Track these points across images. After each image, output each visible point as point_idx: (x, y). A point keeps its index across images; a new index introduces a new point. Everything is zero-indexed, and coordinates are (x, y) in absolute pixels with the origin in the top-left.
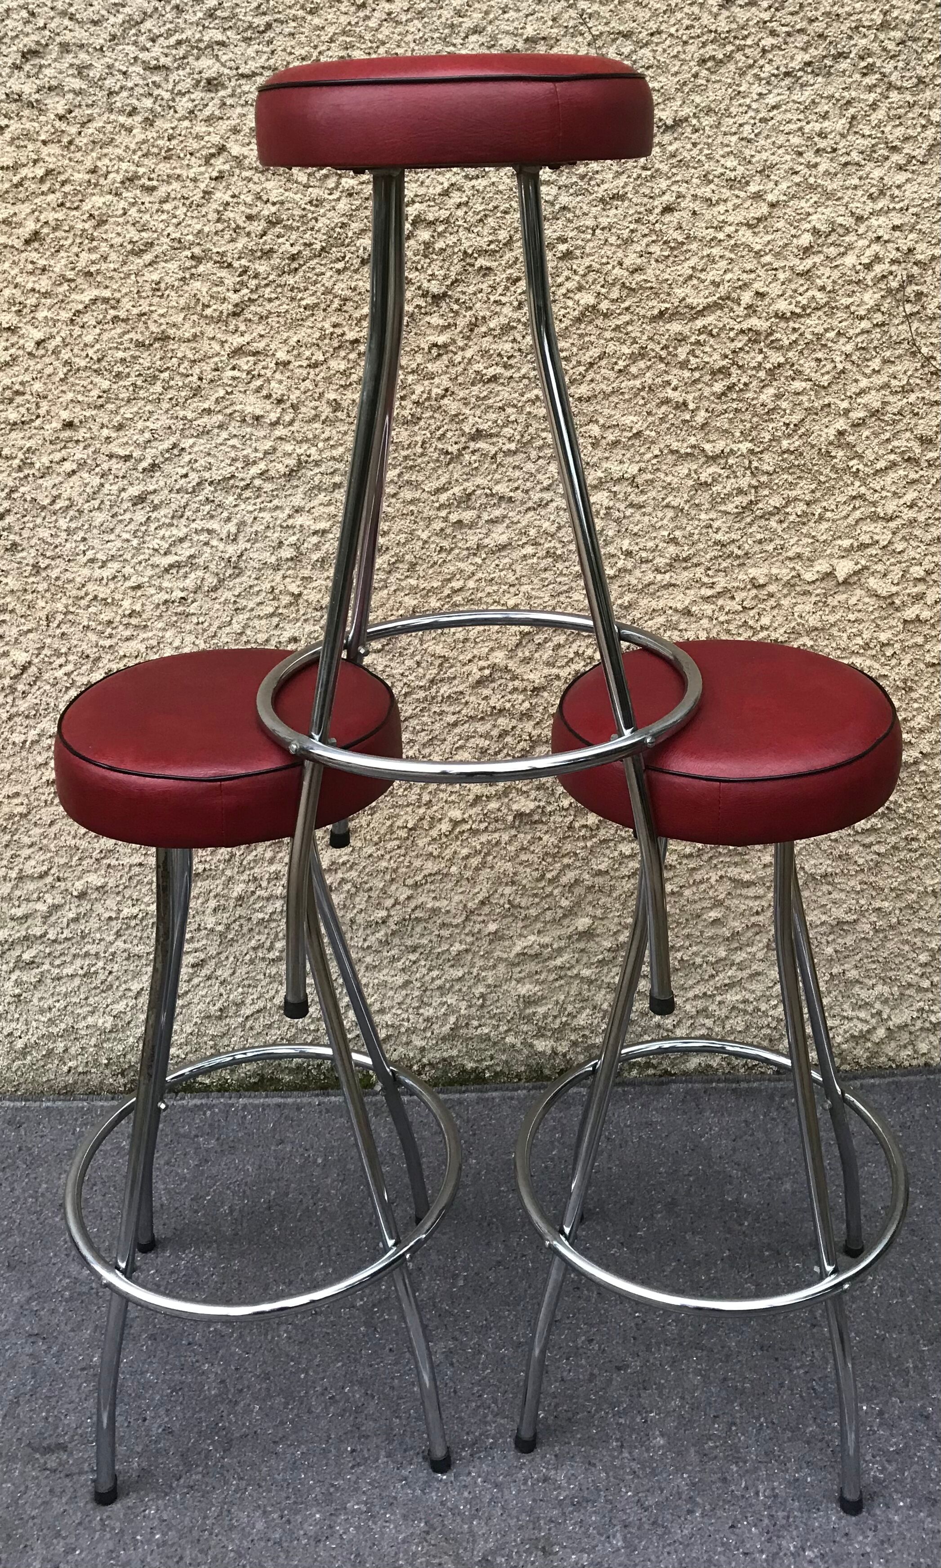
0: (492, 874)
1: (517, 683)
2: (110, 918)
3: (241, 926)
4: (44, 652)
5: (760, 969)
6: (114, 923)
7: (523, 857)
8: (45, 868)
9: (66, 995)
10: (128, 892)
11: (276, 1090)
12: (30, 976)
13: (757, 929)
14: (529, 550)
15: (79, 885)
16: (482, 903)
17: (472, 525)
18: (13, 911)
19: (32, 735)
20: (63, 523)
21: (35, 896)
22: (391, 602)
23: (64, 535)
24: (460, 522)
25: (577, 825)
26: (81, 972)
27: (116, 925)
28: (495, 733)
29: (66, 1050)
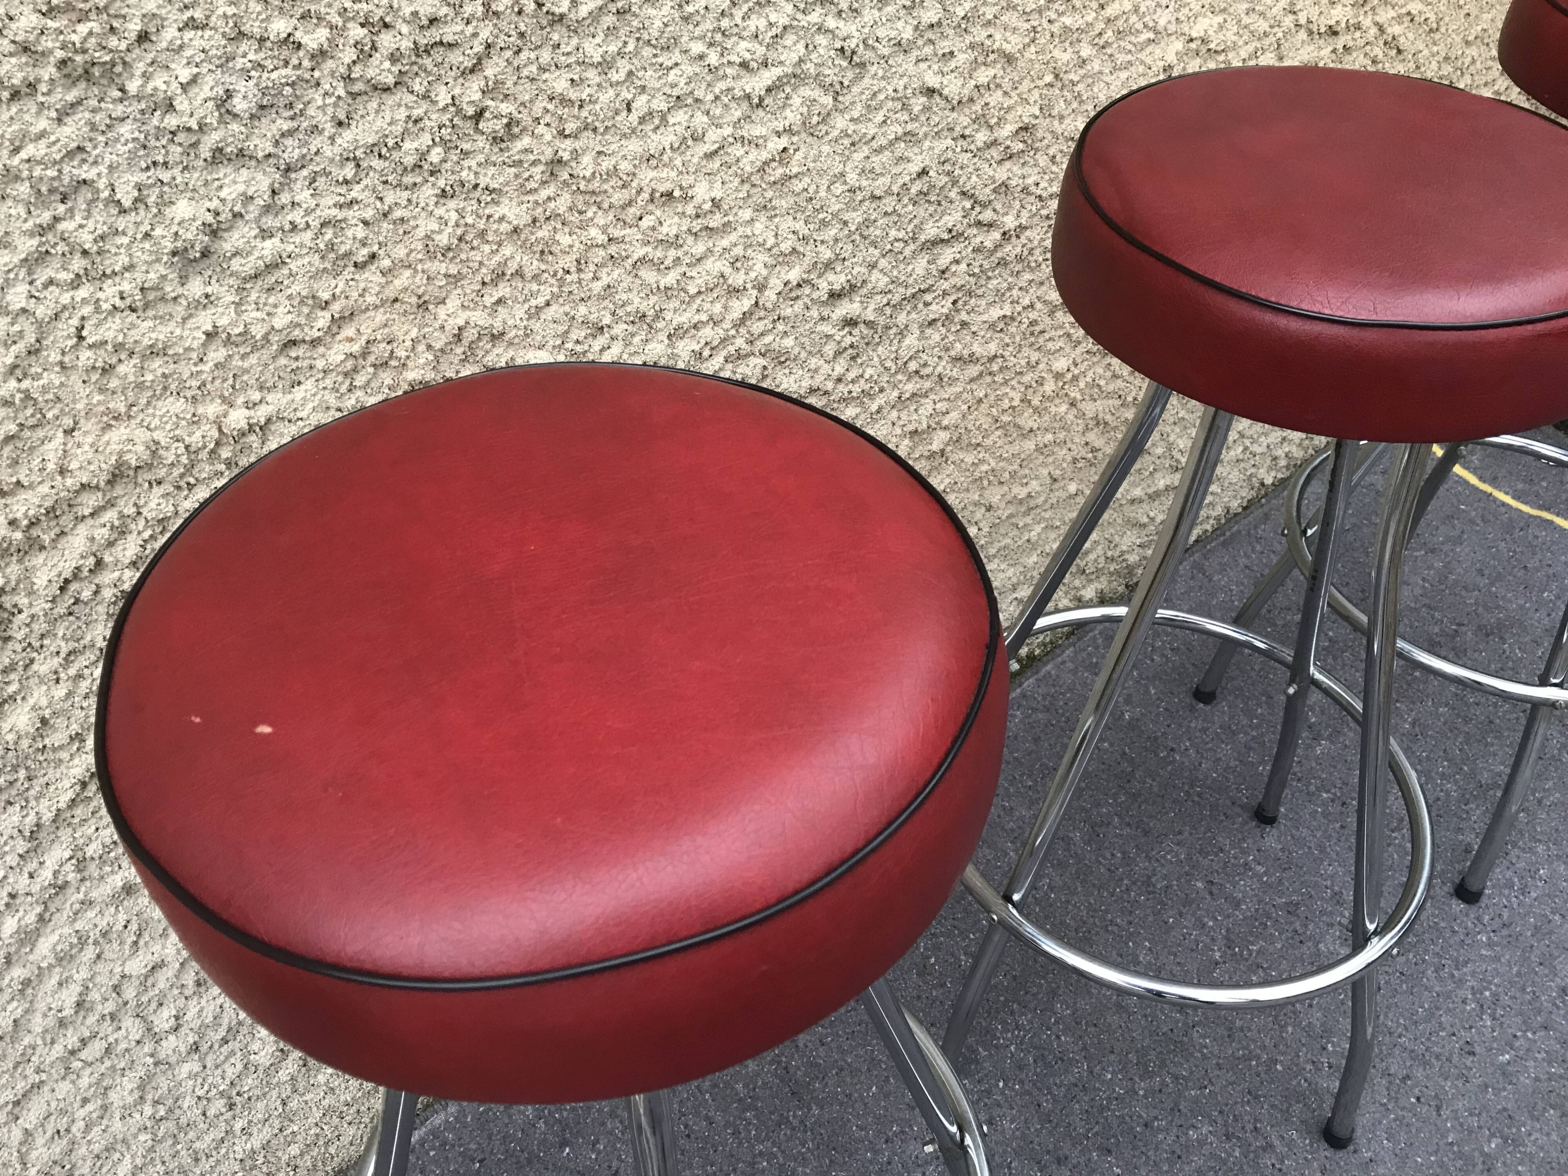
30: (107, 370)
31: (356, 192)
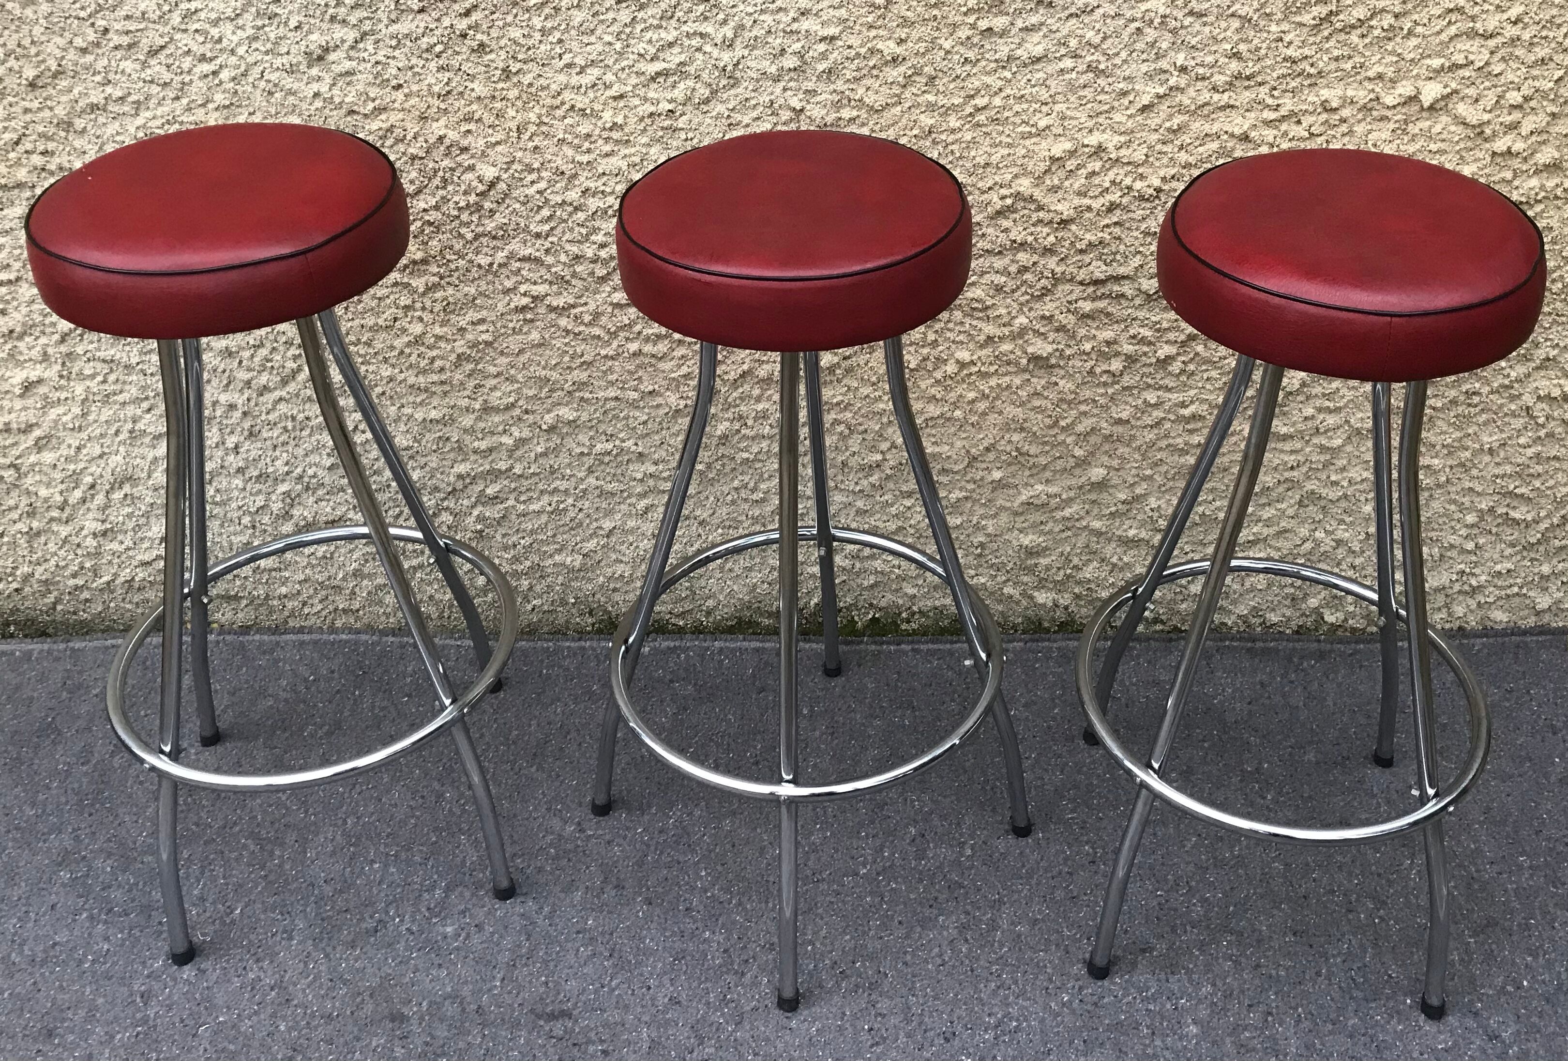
0: (1000, 420)
1: (1041, 214)
2: (582, 454)
3: (723, 465)
4: (514, 167)
5: (1289, 527)
6: (585, 459)
7: (1037, 403)
8: (511, 400)
9: (532, 532)
10: (602, 428)
11: (754, 633)
12: (493, 512)
13: (1290, 485)
14: (1068, 63)
15: (549, 418)
16: (988, 449)
17: (1003, 34)
18: (476, 444)
19: (500, 256)
20: (537, 22)
21: (501, 428)
22: (904, 121)
23: (537, 36)
24: (990, 29)
25: (1098, 370)
26: (549, 509)
27: (589, 461)
28: (1013, 269)
29: (531, 588)
30: (270, 93)
31: (397, 53)
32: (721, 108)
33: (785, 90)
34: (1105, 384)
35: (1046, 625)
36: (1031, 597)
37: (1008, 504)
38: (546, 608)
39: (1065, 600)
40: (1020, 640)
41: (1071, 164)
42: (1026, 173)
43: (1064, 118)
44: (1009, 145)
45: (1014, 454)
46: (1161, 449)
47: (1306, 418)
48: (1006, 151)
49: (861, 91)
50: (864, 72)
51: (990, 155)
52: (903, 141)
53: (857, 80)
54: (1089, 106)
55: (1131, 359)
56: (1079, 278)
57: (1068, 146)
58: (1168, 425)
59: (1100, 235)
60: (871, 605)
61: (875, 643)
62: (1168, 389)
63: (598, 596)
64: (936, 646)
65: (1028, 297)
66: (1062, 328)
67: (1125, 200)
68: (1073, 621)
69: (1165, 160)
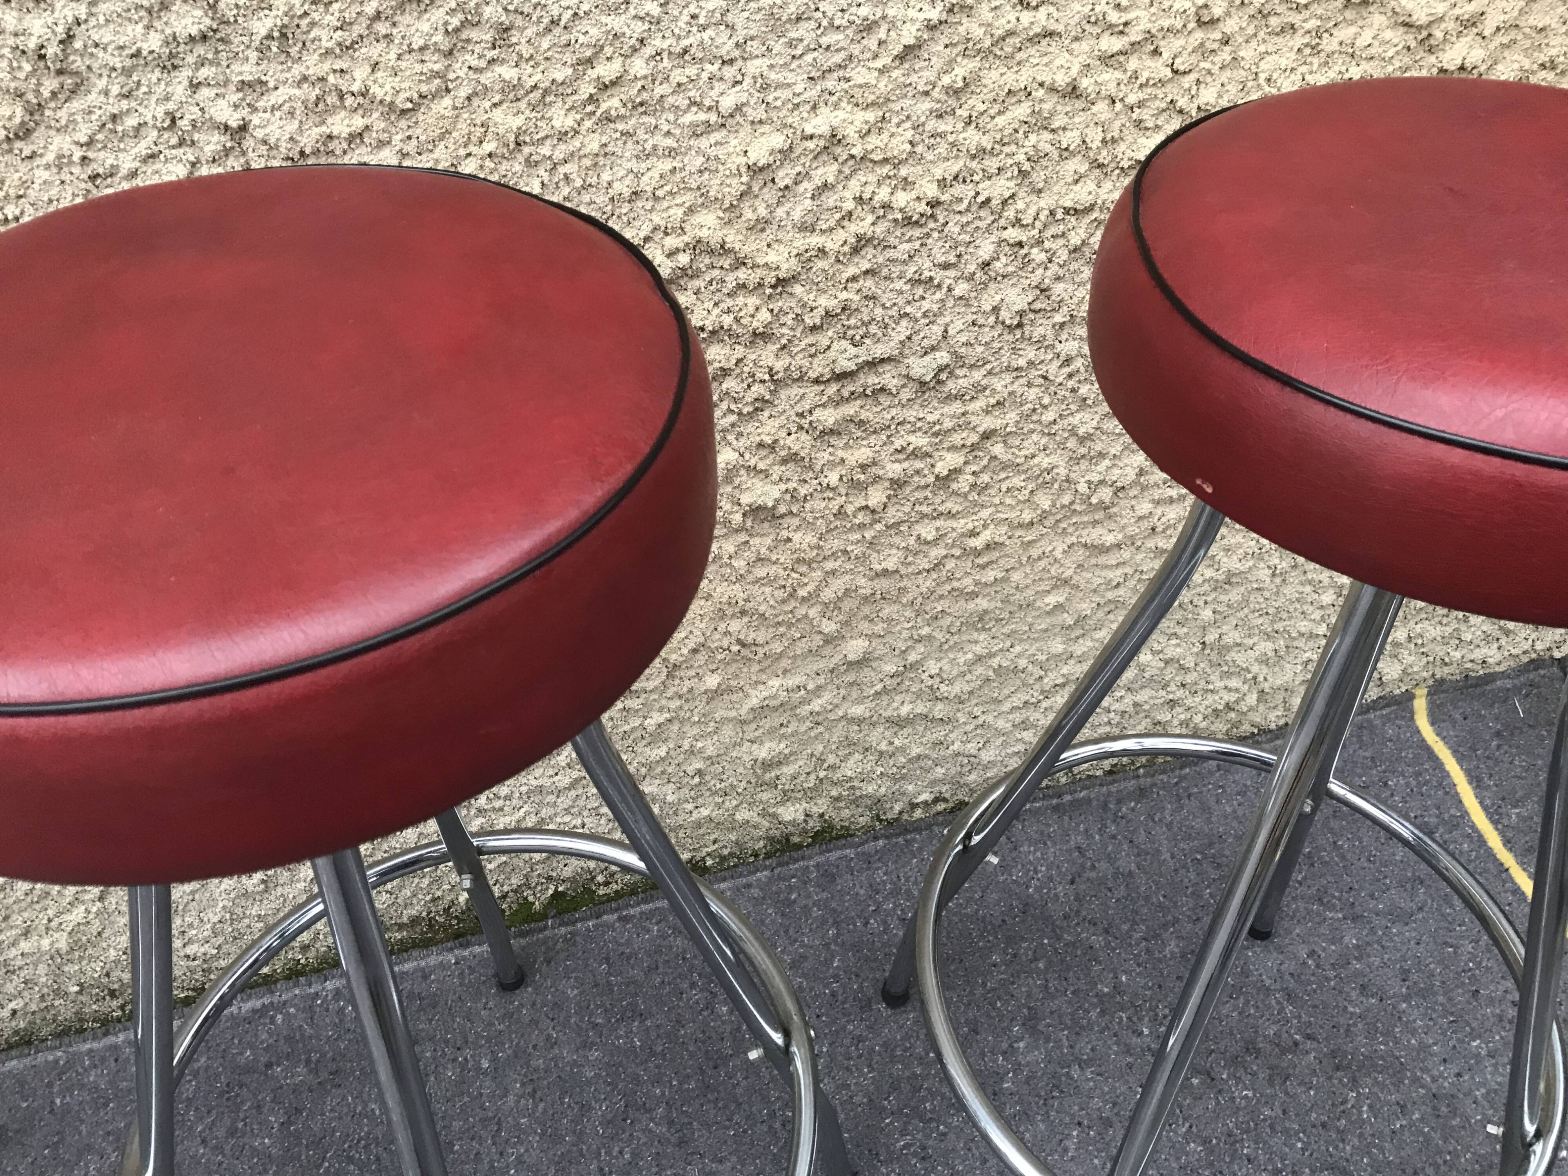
1: (742, 274)
16: (695, 651)
22: (463, 127)
25: (850, 509)
32: (61, 143)
33: (195, 86)
34: (862, 526)
35: (796, 839)
36: (774, 816)
37: (733, 714)
38: (33, 1007)
39: (820, 806)
40: (765, 868)
41: (784, 176)
42: (707, 202)
43: (765, 88)
44: (671, 153)
45: (735, 648)
46: (941, 597)
47: (1140, 518)
48: (666, 165)
49: (361, 73)
50: (359, 29)
51: (638, 176)
52: (469, 167)
53: (347, 48)
54: (809, 58)
55: (897, 484)
56: (813, 375)
57: (778, 141)
58: (950, 564)
59: (844, 295)
60: (549, 878)
61: (565, 924)
62: (950, 515)
63: (114, 975)
64: (651, 906)
65: (733, 418)
66: (793, 458)
67: (880, 229)
68: (831, 827)
69: (942, 149)
